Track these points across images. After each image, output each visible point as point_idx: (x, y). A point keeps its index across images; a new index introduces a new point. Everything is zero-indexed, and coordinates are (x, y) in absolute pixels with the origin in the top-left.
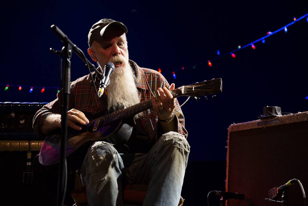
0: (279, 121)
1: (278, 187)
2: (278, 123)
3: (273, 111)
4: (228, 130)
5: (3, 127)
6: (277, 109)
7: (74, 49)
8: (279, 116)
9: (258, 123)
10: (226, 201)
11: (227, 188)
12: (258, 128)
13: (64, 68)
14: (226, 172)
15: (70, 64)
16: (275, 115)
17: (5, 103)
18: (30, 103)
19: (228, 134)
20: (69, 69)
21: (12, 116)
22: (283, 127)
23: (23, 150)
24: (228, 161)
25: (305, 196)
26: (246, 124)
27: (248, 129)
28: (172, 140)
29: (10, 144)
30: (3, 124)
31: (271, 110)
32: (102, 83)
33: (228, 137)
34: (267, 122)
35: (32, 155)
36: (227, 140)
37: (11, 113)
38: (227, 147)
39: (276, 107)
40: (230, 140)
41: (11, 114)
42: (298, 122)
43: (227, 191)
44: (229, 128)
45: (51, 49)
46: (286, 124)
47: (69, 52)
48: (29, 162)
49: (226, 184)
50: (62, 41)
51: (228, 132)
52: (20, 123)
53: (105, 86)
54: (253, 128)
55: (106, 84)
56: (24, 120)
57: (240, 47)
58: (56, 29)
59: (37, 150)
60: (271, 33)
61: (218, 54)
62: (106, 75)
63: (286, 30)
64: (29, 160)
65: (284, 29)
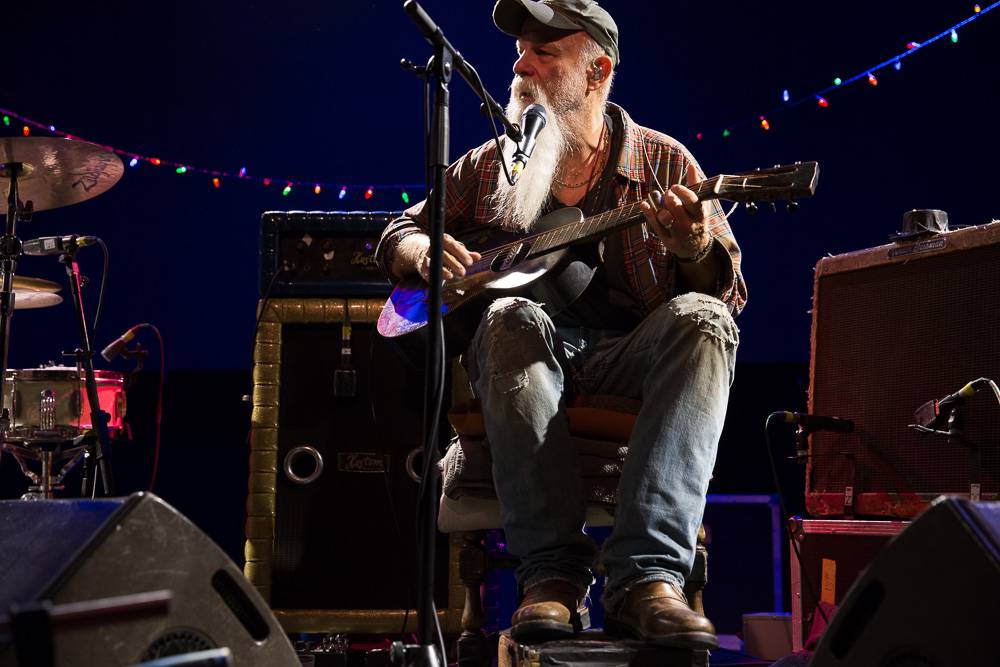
0: (943, 244)
1: (940, 399)
2: (941, 248)
3: (929, 221)
4: (814, 272)
5: (286, 268)
6: (937, 217)
7: (456, 61)
8: (943, 232)
9: (891, 253)
10: (810, 436)
11: (810, 408)
12: (891, 265)
13: (434, 106)
14: (808, 372)
15: (448, 95)
16: (933, 230)
17: (291, 212)
19: (813, 280)
20: (446, 109)
21: (304, 243)
22: (953, 258)
23: (331, 319)
24: (813, 346)
26: (861, 255)
27: (864, 266)
28: (695, 315)
29: (303, 306)
30: (286, 262)
31: (922, 218)
32: (518, 151)
33: (815, 289)
34: (913, 248)
35: (352, 332)
36: (812, 295)
37: (303, 236)
38: (813, 312)
39: (936, 212)
40: (819, 295)
41: (304, 239)
42: (993, 245)
43: (811, 412)
44: (817, 265)
45: (403, 60)
46: (960, 251)
47: (446, 69)
48: (346, 347)
49: (808, 399)
50: (429, 41)
51: (816, 277)
52: (323, 258)
53: (525, 159)
54: (878, 263)
55: (527, 153)
56: (332, 253)
57: (838, 81)
58: (416, 7)
59: (364, 321)
60: (918, 45)
61: (786, 98)
62: (528, 132)
63: (955, 37)
64: (346, 344)
65: (950, 34)
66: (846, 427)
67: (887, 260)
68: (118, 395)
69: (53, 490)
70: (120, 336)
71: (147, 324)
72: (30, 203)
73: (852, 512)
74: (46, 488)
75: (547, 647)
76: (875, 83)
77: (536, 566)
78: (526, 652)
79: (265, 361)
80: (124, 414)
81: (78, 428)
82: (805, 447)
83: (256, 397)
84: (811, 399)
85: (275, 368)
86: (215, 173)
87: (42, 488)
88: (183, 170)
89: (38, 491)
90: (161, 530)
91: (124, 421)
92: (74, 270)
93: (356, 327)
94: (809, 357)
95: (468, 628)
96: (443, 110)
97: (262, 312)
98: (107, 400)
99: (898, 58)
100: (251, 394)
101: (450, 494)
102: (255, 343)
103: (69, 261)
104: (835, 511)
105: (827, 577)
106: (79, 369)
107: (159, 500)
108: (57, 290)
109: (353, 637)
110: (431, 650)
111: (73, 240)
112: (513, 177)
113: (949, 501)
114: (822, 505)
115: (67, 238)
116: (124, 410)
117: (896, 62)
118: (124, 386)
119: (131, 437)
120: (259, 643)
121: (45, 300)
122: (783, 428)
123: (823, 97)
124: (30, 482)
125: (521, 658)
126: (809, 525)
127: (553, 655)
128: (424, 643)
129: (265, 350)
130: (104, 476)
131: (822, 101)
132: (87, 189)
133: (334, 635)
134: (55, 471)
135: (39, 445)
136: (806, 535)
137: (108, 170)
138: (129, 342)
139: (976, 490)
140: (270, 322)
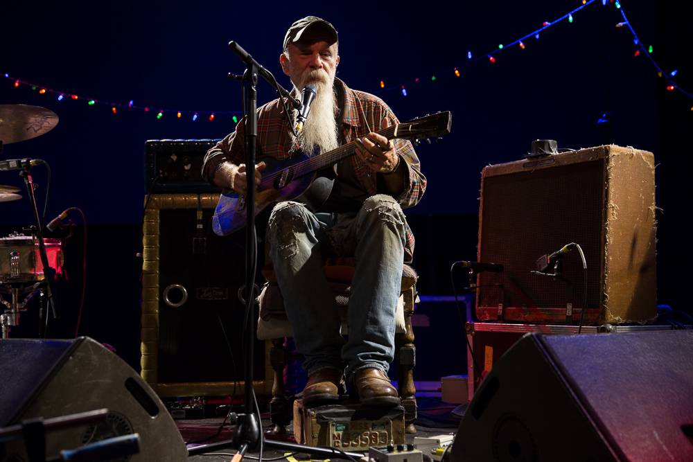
0: (554, 161)
1: (550, 254)
2: (554, 164)
3: (546, 147)
4: (481, 175)
5: (161, 175)
6: (551, 144)
7: (260, 71)
8: (554, 153)
9: (525, 165)
10: (478, 275)
11: (479, 256)
12: (525, 172)
13: (248, 100)
14: (477, 235)
15: (255, 93)
16: (547, 152)
17: (163, 140)
18: (196, 140)
19: (480, 179)
21: (172, 160)
22: (560, 170)
23: (190, 207)
25: (585, 266)
26: (507, 166)
27: (509, 173)
29: (172, 199)
30: (161, 171)
31: (542, 145)
33: (482, 185)
34: (537, 163)
35: (203, 214)
36: (480, 189)
37: (171, 155)
38: (480, 199)
39: (550, 141)
40: (484, 188)
41: (172, 157)
42: (581, 163)
43: (479, 261)
44: (483, 171)
45: (229, 73)
46: (562, 166)
47: (255, 77)
48: (199, 224)
51: (482, 178)
52: (184, 169)
53: (304, 119)
54: (517, 171)
56: (190, 165)
57: (501, 46)
58: (235, 45)
59: (209, 207)
60: (549, 24)
61: (470, 57)
62: (305, 103)
63: (571, 19)
64: (200, 222)
65: (568, 17)
66: (499, 269)
67: (522, 170)
68: (58, 253)
69: (20, 312)
70: (58, 216)
71: (75, 208)
72: (1, 142)
73: (502, 319)
74: (16, 311)
75: (321, 409)
76: (523, 47)
78: (309, 413)
79: (150, 233)
80: (62, 265)
81: (34, 275)
82: (475, 282)
83: (145, 255)
84: (479, 251)
85: (156, 237)
86: (114, 104)
87: (13, 311)
88: (93, 102)
89: (10, 313)
90: (95, 357)
91: (62, 269)
92: (30, 180)
93: (205, 211)
95: (276, 395)
96: (253, 102)
97: (147, 203)
98: (52, 256)
99: (537, 31)
100: (141, 251)
101: (263, 318)
102: (143, 222)
103: (26, 175)
104: (492, 318)
105: (488, 357)
106: (34, 238)
108: (15, 191)
109: (207, 398)
110: (252, 417)
111: (28, 161)
112: (297, 132)
113: (532, 335)
114: (485, 314)
115: (24, 161)
116: (62, 261)
117: (536, 34)
118: (62, 247)
119: (67, 278)
120: (153, 418)
121: (11, 197)
122: (461, 270)
123: (492, 56)
124: (5, 307)
125: (306, 417)
126: (478, 326)
127: (324, 414)
128: (248, 413)
129: (149, 226)
130: (53, 308)
131: (491, 58)
132: (36, 131)
133: (197, 398)
134: (20, 300)
135: (9, 284)
136: (476, 332)
137: (49, 120)
138: (64, 219)
139: (569, 307)
140: (152, 209)
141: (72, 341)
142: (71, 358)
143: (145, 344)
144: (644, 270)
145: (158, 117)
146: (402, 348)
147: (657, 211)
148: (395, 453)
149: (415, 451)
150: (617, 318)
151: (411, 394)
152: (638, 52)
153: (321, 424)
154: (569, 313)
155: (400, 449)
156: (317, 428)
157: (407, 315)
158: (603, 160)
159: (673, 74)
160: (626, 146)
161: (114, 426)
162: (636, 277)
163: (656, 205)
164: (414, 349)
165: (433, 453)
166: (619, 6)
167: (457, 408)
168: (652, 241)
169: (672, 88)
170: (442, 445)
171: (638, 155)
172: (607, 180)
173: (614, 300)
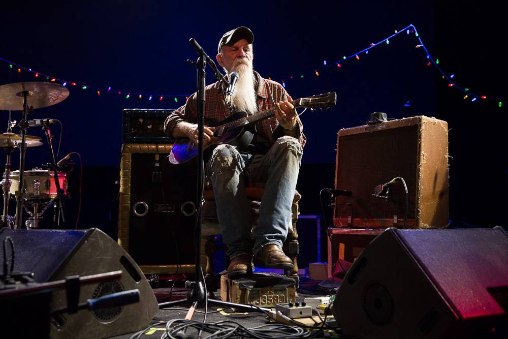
0: (385, 126)
1: (383, 184)
2: (385, 128)
3: (380, 117)
4: (337, 135)
5: (133, 132)
6: (383, 115)
7: (207, 60)
8: (385, 121)
9: (366, 128)
10: (336, 198)
11: (336, 186)
12: (366, 133)
15: (205, 74)
16: (381, 120)
17: (134, 109)
19: (337, 138)
20: (205, 79)
21: (140, 122)
22: (389, 131)
23: (151, 152)
25: (407, 192)
26: (355, 129)
27: (356, 133)
28: (286, 143)
29: (139, 147)
30: (132, 129)
31: (378, 116)
32: (229, 91)
33: (338, 141)
34: (374, 127)
35: (159, 157)
36: (337, 143)
37: (139, 119)
38: (337, 150)
39: (383, 113)
40: (339, 143)
41: (140, 120)
42: (403, 127)
43: (336, 189)
44: (339, 132)
45: (188, 60)
46: (392, 129)
47: (204, 63)
50: (198, 53)
52: (147, 127)
54: (361, 132)
55: (232, 92)
56: (151, 126)
57: (345, 58)
58: (194, 41)
59: (164, 152)
60: (374, 45)
61: (325, 64)
62: (232, 83)
63: (388, 42)
64: (157, 162)
65: (386, 41)
66: (349, 194)
67: (365, 131)
68: (64, 181)
69: (38, 219)
70: (64, 157)
71: (75, 152)
72: (32, 107)
73: (350, 226)
74: (36, 218)
75: (241, 280)
76: (359, 59)
77: (235, 250)
78: (234, 283)
79: (124, 169)
80: (66, 188)
81: (49, 194)
82: (334, 202)
83: (121, 183)
84: (336, 183)
85: (129, 171)
86: (99, 89)
87: (34, 218)
88: (85, 87)
89: (32, 219)
90: (101, 242)
91: (67, 191)
92: (49, 132)
93: (161, 155)
94: (335, 167)
95: (209, 273)
96: (203, 79)
97: (123, 149)
99: (367, 49)
100: (119, 181)
102: (120, 161)
103: (46, 129)
104: (344, 226)
105: (341, 250)
106: (49, 171)
107: (100, 230)
108: (40, 140)
109: (160, 275)
110: (200, 283)
111: (48, 121)
113: (390, 229)
114: (339, 223)
115: (45, 120)
116: (67, 186)
117: (366, 51)
118: (66, 177)
120: (137, 283)
121: (36, 143)
122: (326, 195)
123: (339, 64)
124: (29, 215)
125: (231, 285)
126: (335, 231)
127: (243, 283)
128: (198, 281)
129: (124, 164)
130: (63, 215)
131: (339, 65)
132: (54, 101)
133: (154, 275)
134: (39, 211)
135: (32, 200)
136: (334, 234)
137: (63, 94)
138: (68, 160)
139: (395, 218)
140: (126, 153)
141: (86, 231)
142: (86, 242)
143: (120, 239)
144: (441, 195)
145: (127, 98)
146: (290, 243)
147: (449, 158)
148: (294, 308)
149: (307, 306)
150: (426, 225)
151: (296, 272)
152: (430, 63)
153: (242, 290)
154: (395, 222)
155: (297, 305)
156: (239, 292)
157: (293, 221)
158: (417, 125)
159: (452, 76)
160: (431, 117)
161: (113, 288)
162: (437, 199)
163: (449, 155)
164: (298, 243)
165: (318, 308)
166: (417, 35)
167: (322, 282)
168: (447, 177)
169: (452, 85)
170: (323, 303)
171: (438, 123)
172: (420, 137)
173: (424, 214)
